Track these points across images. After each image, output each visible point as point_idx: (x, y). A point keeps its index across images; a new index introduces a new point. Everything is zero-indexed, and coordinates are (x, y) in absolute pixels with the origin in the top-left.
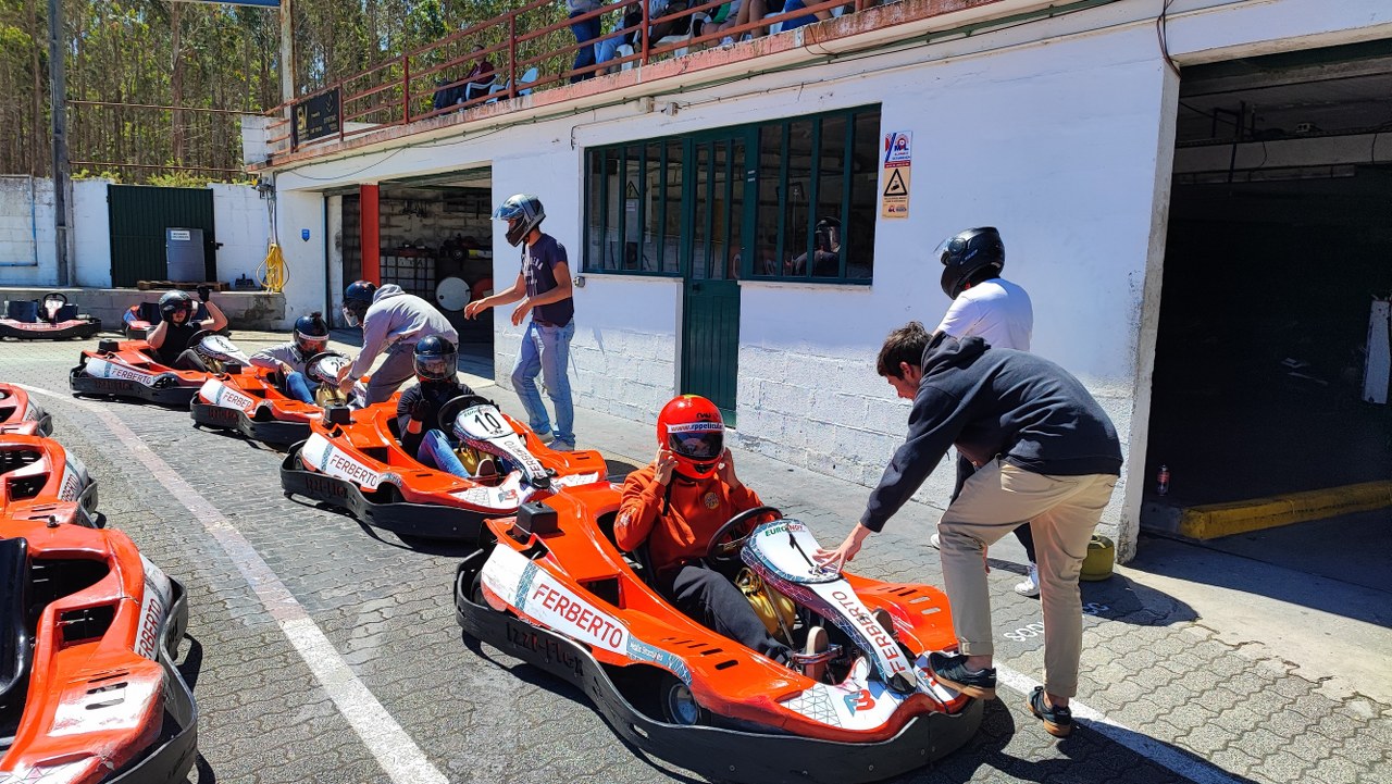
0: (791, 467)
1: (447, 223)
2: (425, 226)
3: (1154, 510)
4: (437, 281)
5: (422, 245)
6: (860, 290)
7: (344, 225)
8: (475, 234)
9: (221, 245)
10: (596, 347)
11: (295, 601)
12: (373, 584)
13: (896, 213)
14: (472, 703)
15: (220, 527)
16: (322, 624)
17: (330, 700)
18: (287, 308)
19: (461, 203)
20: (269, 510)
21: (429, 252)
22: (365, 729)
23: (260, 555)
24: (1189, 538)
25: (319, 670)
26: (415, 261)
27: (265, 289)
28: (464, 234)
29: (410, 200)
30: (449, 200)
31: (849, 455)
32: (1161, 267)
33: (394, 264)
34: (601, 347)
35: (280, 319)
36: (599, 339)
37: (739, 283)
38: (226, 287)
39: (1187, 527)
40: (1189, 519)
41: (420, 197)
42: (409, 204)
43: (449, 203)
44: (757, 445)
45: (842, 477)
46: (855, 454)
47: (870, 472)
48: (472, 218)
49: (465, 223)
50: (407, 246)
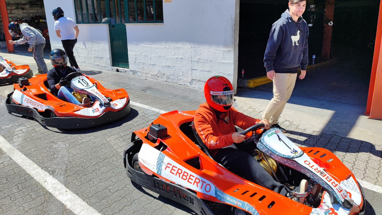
0: (146, 78)
1: (31, 11)
2: (24, 13)
3: (241, 81)
5: (23, 19)
6: (160, 24)
8: (41, 15)
10: (84, 47)
12: (18, 123)
13: (168, 1)
14: (54, 152)
16: (3, 136)
17: (9, 156)
19: (35, 5)
22: (21, 163)
24: (250, 87)
25: (4, 149)
28: (37, 15)
29: (17, 4)
30: (31, 3)
31: (162, 73)
32: (239, 14)
34: (86, 47)
36: (85, 44)
37: (125, 24)
39: (249, 84)
40: (249, 82)
41: (21, 3)
42: (17, 6)
43: (31, 5)
44: (136, 73)
45: (161, 80)
46: (164, 73)
47: (168, 77)
48: (39, 9)
49: (37, 11)
50: (18, 20)
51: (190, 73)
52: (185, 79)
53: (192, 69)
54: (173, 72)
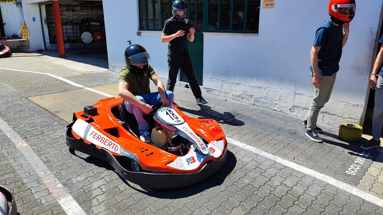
0: (226, 99)
1: (81, 13)
2: (74, 15)
4: (81, 34)
5: (74, 21)
6: (253, 36)
7: (47, 15)
8: (92, 17)
9: (5, 24)
11: (62, 186)
13: (269, 6)
15: (21, 144)
16: (76, 198)
18: (30, 44)
19: (86, 7)
20: (40, 134)
21: (77, 24)
23: (42, 159)
26: (73, 27)
27: (22, 38)
28: (88, 17)
30: (82, 5)
31: (248, 95)
33: (65, 28)
35: (28, 48)
37: (203, 33)
38: (9, 38)
41: (72, 5)
42: (68, 7)
43: (82, 7)
44: (212, 91)
45: (245, 102)
46: (251, 94)
47: (258, 101)
48: (89, 12)
49: (88, 13)
50: (69, 22)
51: (292, 97)
52: (282, 104)
53: (295, 94)
54: (266, 94)
